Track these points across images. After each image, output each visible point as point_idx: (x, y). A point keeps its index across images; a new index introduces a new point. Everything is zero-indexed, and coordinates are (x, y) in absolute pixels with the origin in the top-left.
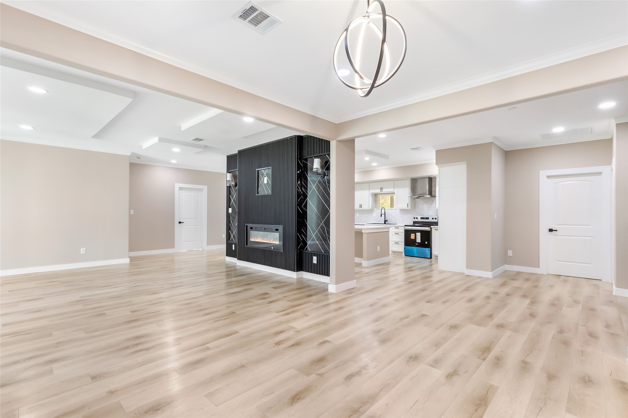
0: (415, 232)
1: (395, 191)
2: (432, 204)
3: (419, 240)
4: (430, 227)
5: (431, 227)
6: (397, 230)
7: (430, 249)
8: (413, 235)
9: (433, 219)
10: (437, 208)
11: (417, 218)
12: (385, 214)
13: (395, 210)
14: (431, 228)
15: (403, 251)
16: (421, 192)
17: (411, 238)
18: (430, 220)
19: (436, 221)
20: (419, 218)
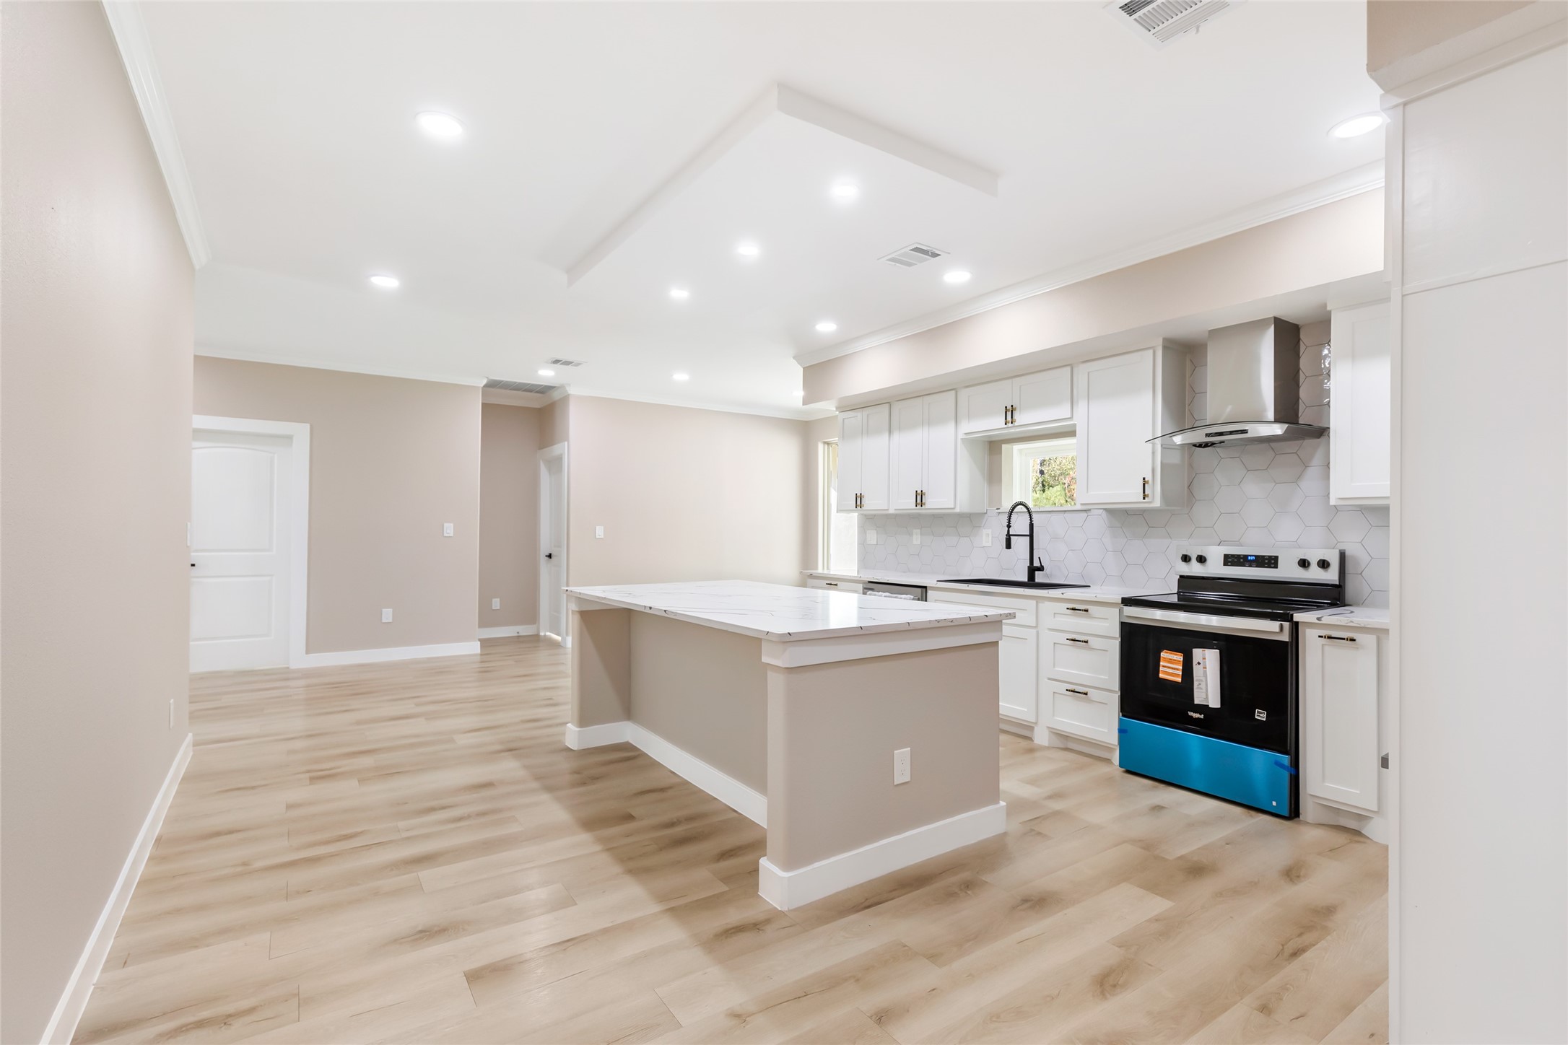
0: (1186, 641)
1: (1079, 421)
2: (1299, 477)
3: (1208, 691)
4: (1289, 618)
5: (1298, 617)
6: (1079, 625)
7: (1285, 759)
8: (1171, 661)
9: (1304, 564)
10: (1332, 502)
11: (1201, 559)
12: (1031, 536)
13: (1085, 515)
14: (1295, 627)
15: (1117, 744)
16: (1229, 408)
17: (1161, 675)
18: (1287, 571)
19: (1331, 576)
20: (1215, 556)
